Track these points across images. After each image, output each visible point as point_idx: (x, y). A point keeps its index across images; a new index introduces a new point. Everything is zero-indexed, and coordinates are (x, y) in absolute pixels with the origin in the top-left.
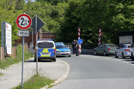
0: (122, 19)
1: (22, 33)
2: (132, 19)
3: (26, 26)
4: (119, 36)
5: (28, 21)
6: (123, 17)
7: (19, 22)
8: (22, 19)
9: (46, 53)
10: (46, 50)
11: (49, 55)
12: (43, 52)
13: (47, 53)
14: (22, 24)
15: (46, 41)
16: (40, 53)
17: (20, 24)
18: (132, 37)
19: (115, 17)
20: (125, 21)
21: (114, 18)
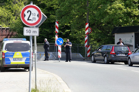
0: (120, 9)
1: (30, 32)
2: (136, 9)
3: (34, 22)
4: (114, 34)
5: (37, 14)
6: (122, 5)
7: (25, 15)
8: (29, 12)
9: (18, 58)
10: (18, 54)
11: (23, 62)
12: (14, 57)
13: (20, 59)
14: (30, 19)
15: (18, 41)
16: (10, 58)
17: (26, 18)
18: (133, 34)
19: (111, 5)
20: (125, 11)
21: (109, 7)
